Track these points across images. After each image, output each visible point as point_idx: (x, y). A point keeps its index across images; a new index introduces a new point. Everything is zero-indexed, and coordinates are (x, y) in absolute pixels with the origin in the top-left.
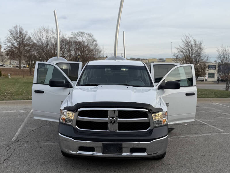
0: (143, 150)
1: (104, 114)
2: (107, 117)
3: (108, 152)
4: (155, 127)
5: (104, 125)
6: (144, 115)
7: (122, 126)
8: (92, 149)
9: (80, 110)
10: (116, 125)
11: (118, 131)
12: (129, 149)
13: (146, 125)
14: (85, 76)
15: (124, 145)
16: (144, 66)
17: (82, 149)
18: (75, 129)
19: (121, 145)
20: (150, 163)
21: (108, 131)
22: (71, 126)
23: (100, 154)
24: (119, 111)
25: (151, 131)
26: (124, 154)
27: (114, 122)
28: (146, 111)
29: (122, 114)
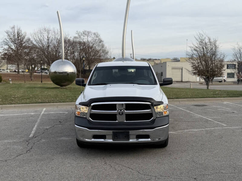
0: (147, 136)
1: (114, 107)
2: (116, 110)
3: (117, 139)
4: (157, 118)
5: (114, 117)
6: (147, 107)
7: (129, 117)
8: (104, 137)
9: (92, 104)
10: (124, 116)
11: (125, 121)
12: (135, 136)
13: (150, 116)
14: (95, 77)
15: (131, 132)
16: (149, 66)
17: (95, 137)
18: (89, 121)
19: (129, 132)
20: (155, 150)
21: (117, 121)
22: (86, 118)
23: (111, 141)
24: (126, 104)
25: (154, 121)
26: (131, 141)
27: (122, 114)
28: (149, 104)
29: (128, 107)
